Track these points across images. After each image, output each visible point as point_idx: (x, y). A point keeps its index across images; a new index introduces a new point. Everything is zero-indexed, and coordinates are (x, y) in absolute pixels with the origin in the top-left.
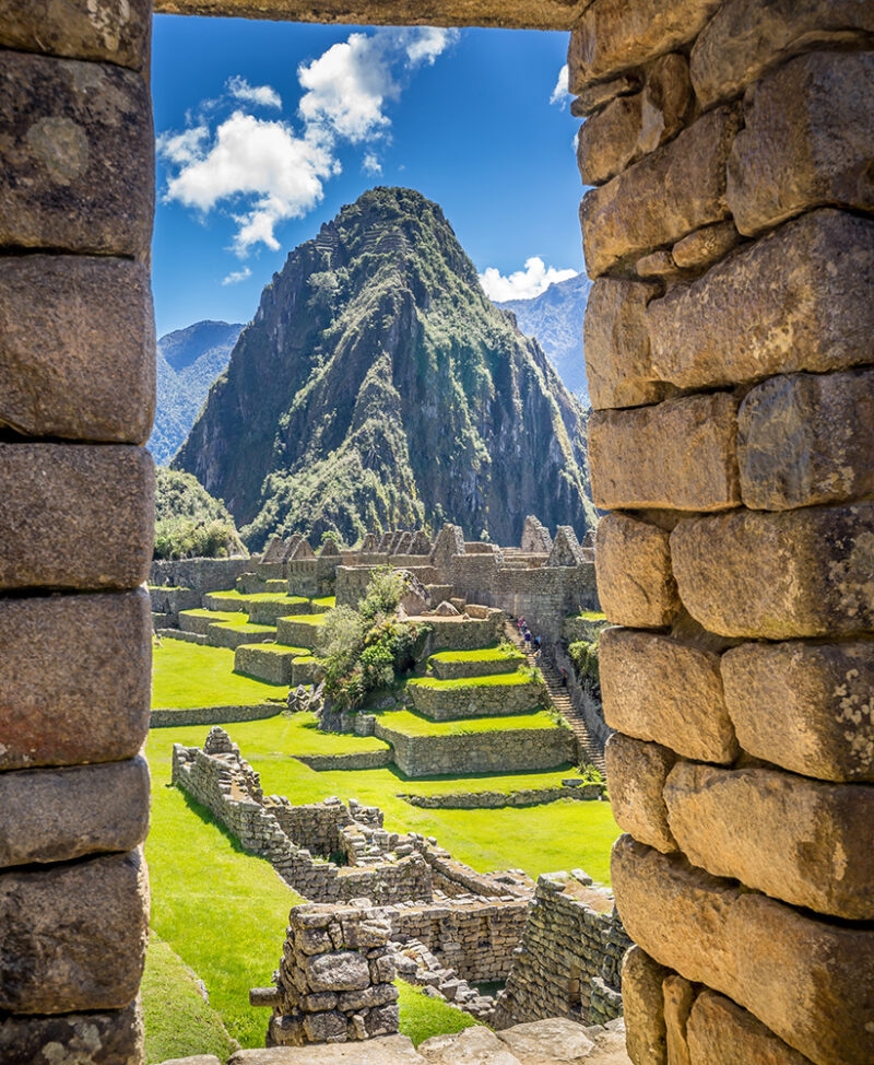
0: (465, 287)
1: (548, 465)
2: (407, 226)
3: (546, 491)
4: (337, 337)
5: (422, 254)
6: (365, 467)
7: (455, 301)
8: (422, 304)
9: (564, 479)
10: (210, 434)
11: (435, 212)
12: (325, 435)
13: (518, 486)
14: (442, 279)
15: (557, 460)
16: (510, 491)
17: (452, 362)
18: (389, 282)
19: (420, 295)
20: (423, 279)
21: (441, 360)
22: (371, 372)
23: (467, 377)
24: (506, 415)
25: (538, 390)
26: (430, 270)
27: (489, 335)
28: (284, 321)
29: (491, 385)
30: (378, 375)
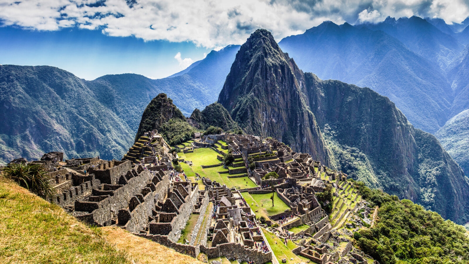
0: (276, 51)
1: (293, 90)
2: (263, 39)
3: (293, 96)
4: (250, 65)
5: (266, 45)
6: (255, 96)
7: (273, 55)
8: (266, 57)
9: (296, 93)
10: (227, 87)
11: (269, 34)
12: (248, 88)
13: (287, 95)
14: (271, 50)
15: (295, 89)
16: (285, 96)
17: (272, 69)
18: (259, 53)
19: (266, 55)
20: (267, 51)
21: (270, 69)
22: (256, 74)
23: (276, 72)
24: (284, 80)
25: (291, 73)
26: (268, 48)
27: (281, 62)
28: (240, 61)
29: (281, 73)
30: (258, 75)
